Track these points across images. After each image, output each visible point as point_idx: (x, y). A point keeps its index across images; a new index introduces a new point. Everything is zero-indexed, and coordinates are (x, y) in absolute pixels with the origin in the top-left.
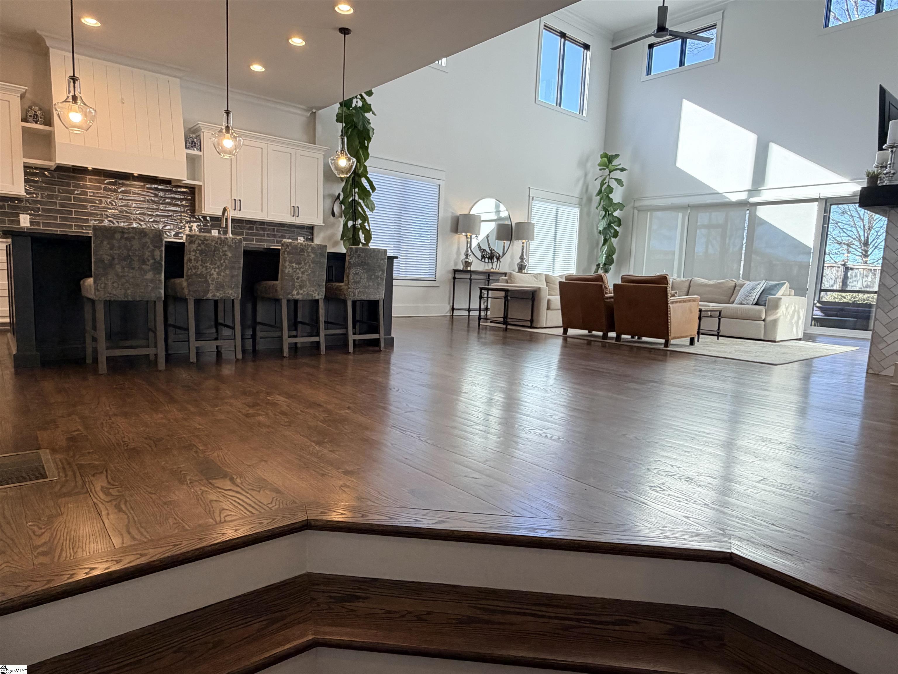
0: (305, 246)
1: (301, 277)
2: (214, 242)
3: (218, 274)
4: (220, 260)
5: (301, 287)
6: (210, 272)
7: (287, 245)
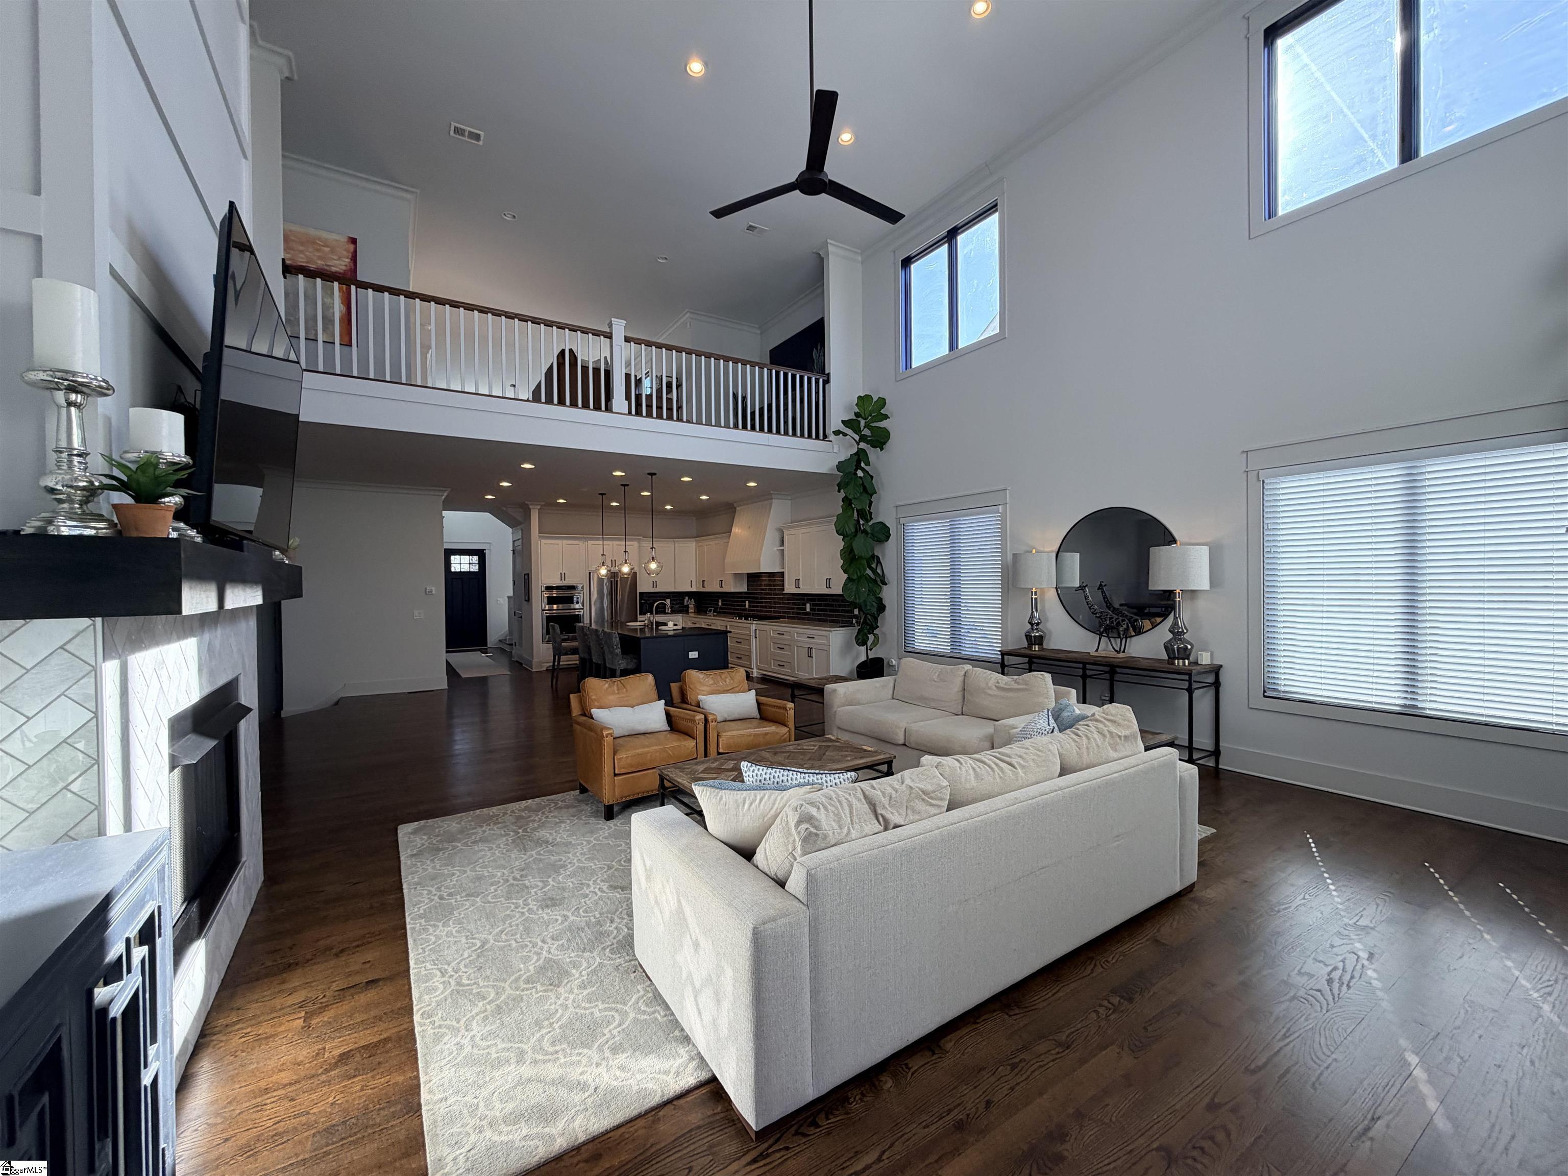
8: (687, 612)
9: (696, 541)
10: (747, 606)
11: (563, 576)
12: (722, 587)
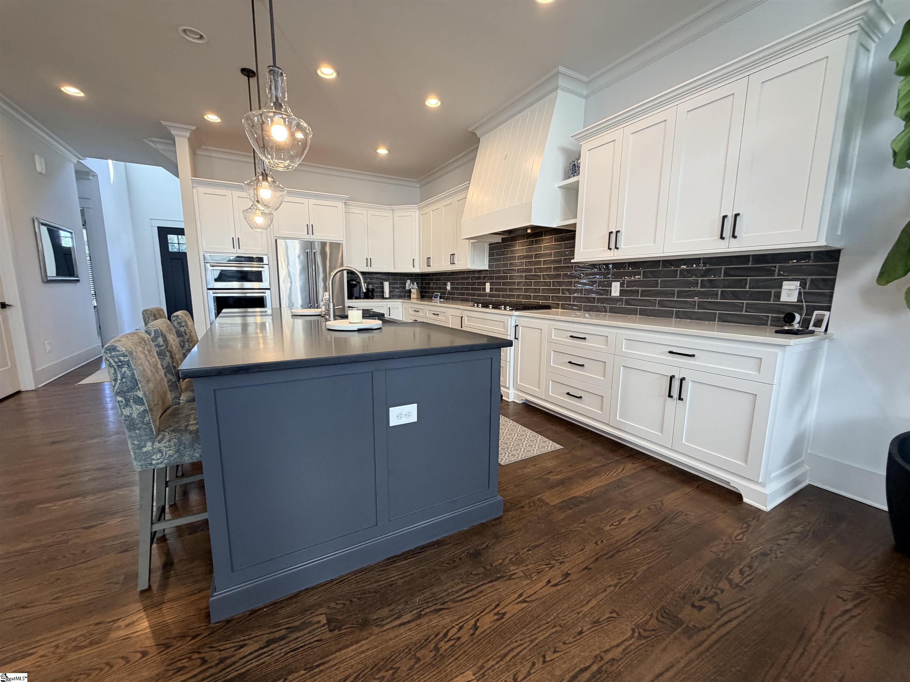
8: (409, 297)
9: (420, 209)
10: (488, 290)
11: (236, 242)
12: (453, 263)
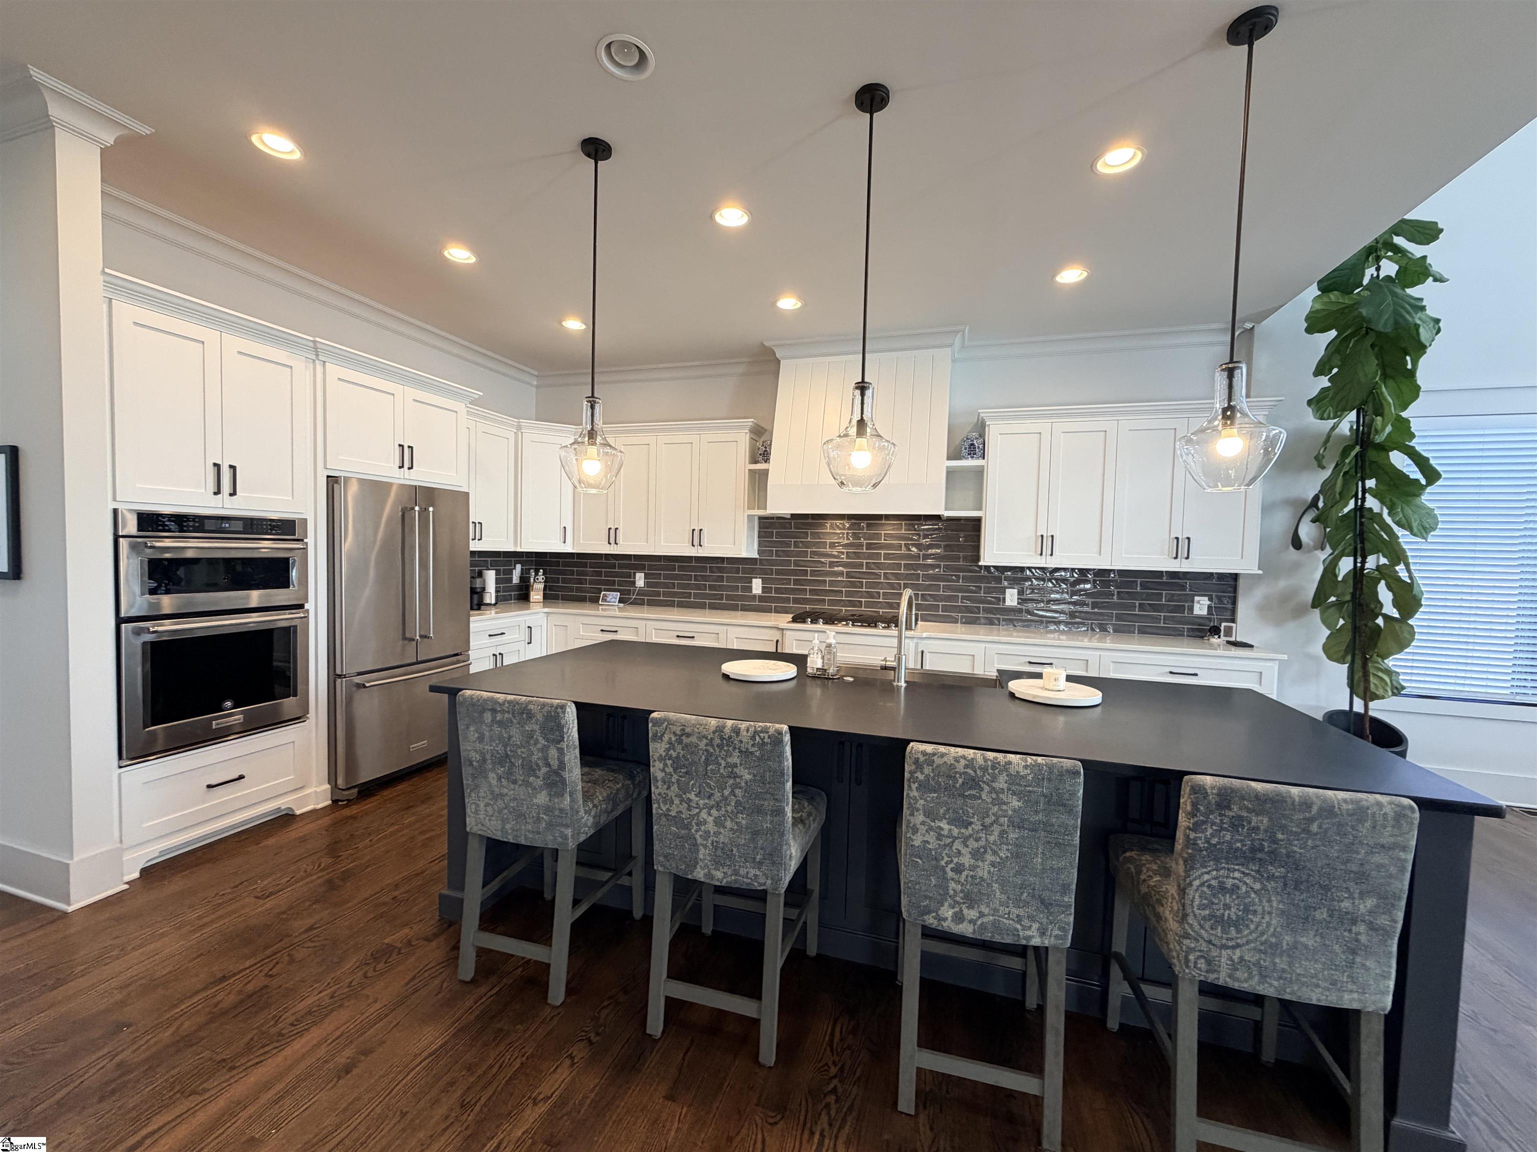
0: (984, 769)
1: (973, 868)
2: (705, 741)
3: (718, 822)
4: (722, 789)
5: (971, 900)
6: (698, 814)
7: (917, 760)
8: (526, 600)
10: (757, 590)
